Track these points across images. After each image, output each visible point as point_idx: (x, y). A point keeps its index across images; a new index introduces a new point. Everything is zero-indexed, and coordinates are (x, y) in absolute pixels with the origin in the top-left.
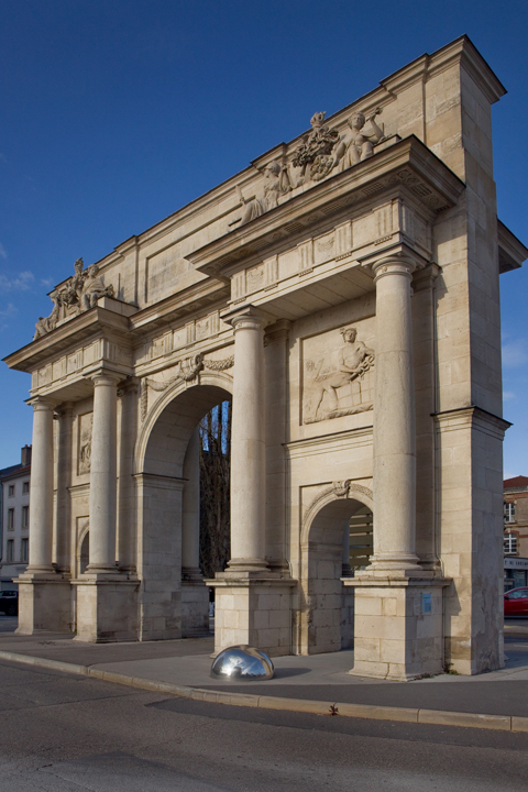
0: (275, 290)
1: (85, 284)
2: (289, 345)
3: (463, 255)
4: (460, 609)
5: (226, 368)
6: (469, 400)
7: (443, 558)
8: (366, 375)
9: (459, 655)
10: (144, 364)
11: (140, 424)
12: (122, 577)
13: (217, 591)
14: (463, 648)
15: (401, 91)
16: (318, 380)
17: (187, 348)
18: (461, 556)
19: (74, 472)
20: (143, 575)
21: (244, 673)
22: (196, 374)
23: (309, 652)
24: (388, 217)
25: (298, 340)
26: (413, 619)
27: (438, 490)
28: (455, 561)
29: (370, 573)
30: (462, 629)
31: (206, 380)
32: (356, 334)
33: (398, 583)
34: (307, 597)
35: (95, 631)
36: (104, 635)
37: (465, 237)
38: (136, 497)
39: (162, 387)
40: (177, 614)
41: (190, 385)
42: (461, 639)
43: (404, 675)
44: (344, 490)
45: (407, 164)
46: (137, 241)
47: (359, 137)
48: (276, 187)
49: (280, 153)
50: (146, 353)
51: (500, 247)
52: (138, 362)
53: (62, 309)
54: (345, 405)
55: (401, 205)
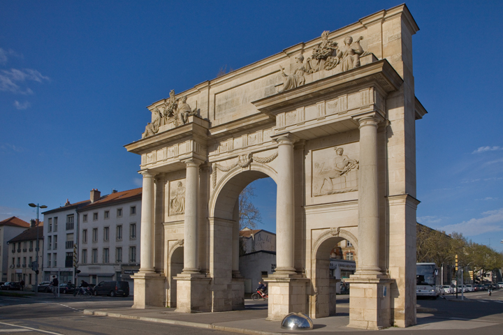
0: (303, 125)
1: (179, 106)
2: (305, 153)
3: (402, 116)
4: (399, 295)
5: (267, 162)
6: (404, 190)
7: (390, 269)
8: (349, 173)
9: (399, 318)
10: (215, 155)
11: (212, 190)
12: (203, 276)
13: (269, 284)
14: (401, 314)
15: (370, 26)
16: (321, 173)
17: (243, 149)
18: (400, 269)
19: (166, 214)
20: (214, 274)
21: (299, 326)
22: (249, 164)
23: (316, 317)
24: (368, 95)
25: (310, 151)
26: (380, 299)
27: (388, 235)
28: (397, 270)
29: (358, 276)
30: (400, 305)
31: (254, 168)
32: (343, 151)
33: (374, 281)
34: (315, 288)
35: (190, 306)
36: (194, 308)
37: (403, 108)
38: (209, 231)
39: (226, 169)
40: (230, 296)
41: (244, 170)
42: (399, 309)
43: (376, 327)
44: (337, 232)
45: (381, 72)
46: (209, 83)
47: (350, 50)
48: (302, 69)
49: (301, 48)
50: (216, 149)
51: (416, 112)
52: (210, 154)
53: (163, 119)
54: (337, 188)
55: (374, 90)
